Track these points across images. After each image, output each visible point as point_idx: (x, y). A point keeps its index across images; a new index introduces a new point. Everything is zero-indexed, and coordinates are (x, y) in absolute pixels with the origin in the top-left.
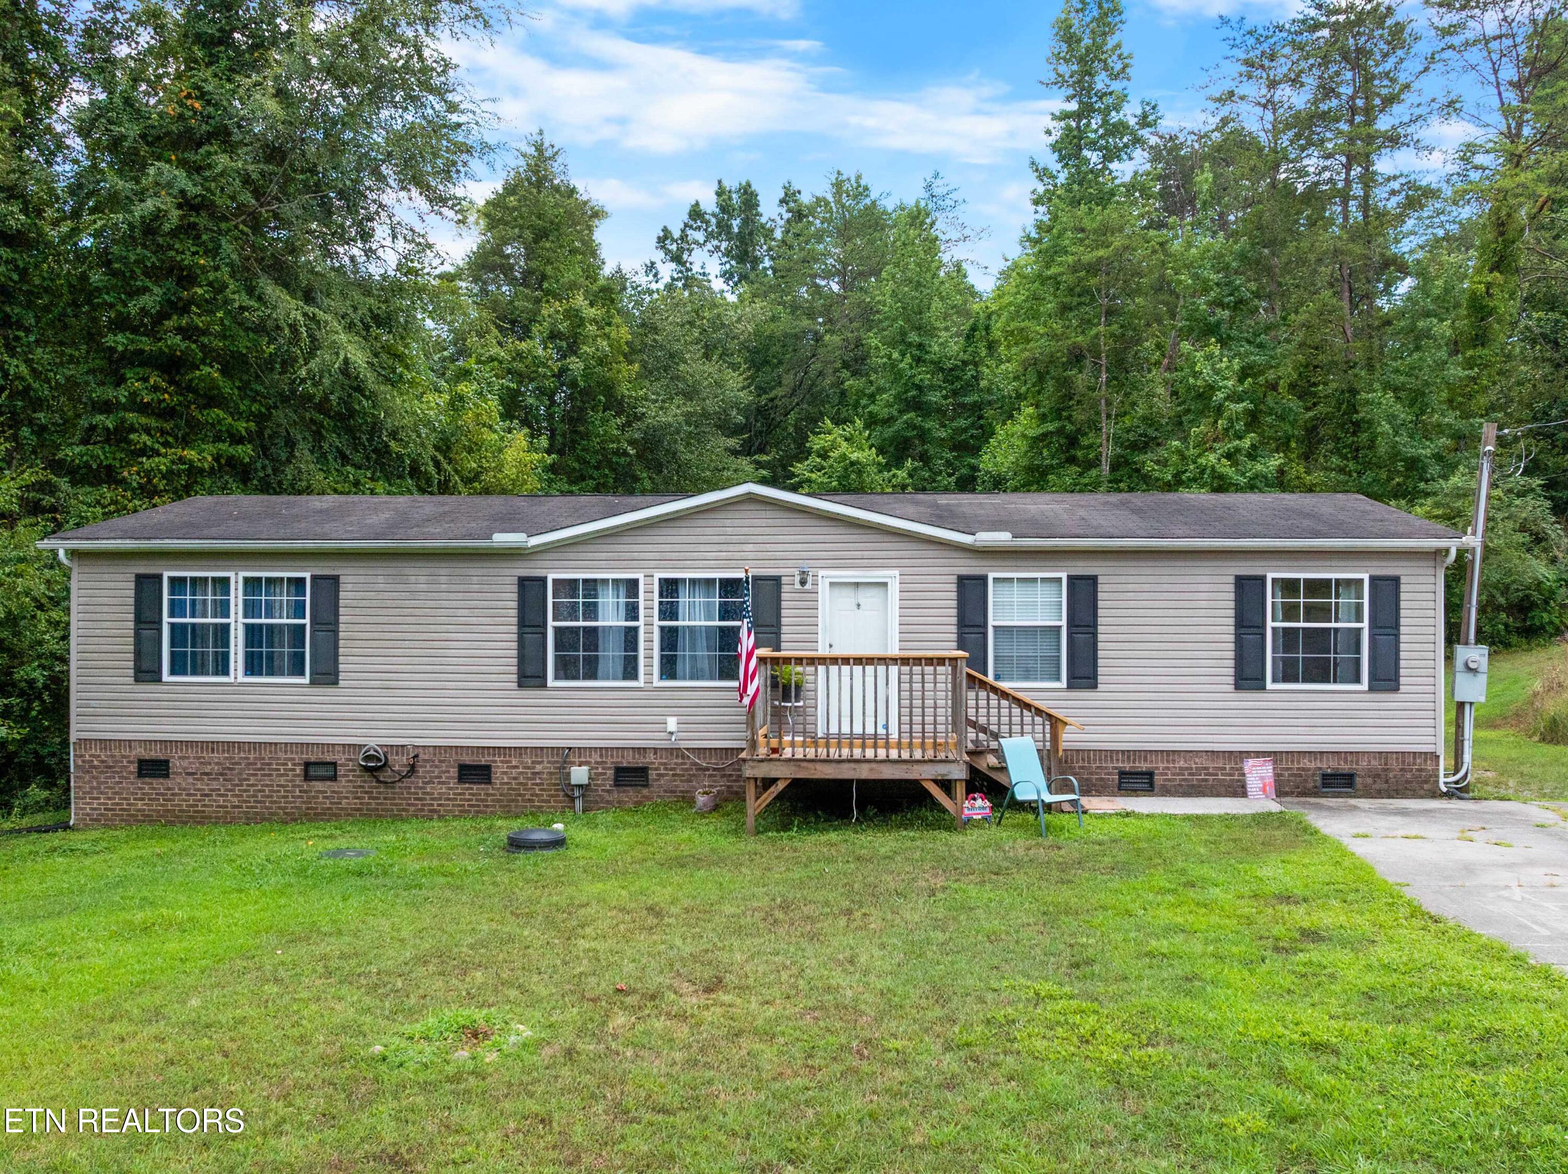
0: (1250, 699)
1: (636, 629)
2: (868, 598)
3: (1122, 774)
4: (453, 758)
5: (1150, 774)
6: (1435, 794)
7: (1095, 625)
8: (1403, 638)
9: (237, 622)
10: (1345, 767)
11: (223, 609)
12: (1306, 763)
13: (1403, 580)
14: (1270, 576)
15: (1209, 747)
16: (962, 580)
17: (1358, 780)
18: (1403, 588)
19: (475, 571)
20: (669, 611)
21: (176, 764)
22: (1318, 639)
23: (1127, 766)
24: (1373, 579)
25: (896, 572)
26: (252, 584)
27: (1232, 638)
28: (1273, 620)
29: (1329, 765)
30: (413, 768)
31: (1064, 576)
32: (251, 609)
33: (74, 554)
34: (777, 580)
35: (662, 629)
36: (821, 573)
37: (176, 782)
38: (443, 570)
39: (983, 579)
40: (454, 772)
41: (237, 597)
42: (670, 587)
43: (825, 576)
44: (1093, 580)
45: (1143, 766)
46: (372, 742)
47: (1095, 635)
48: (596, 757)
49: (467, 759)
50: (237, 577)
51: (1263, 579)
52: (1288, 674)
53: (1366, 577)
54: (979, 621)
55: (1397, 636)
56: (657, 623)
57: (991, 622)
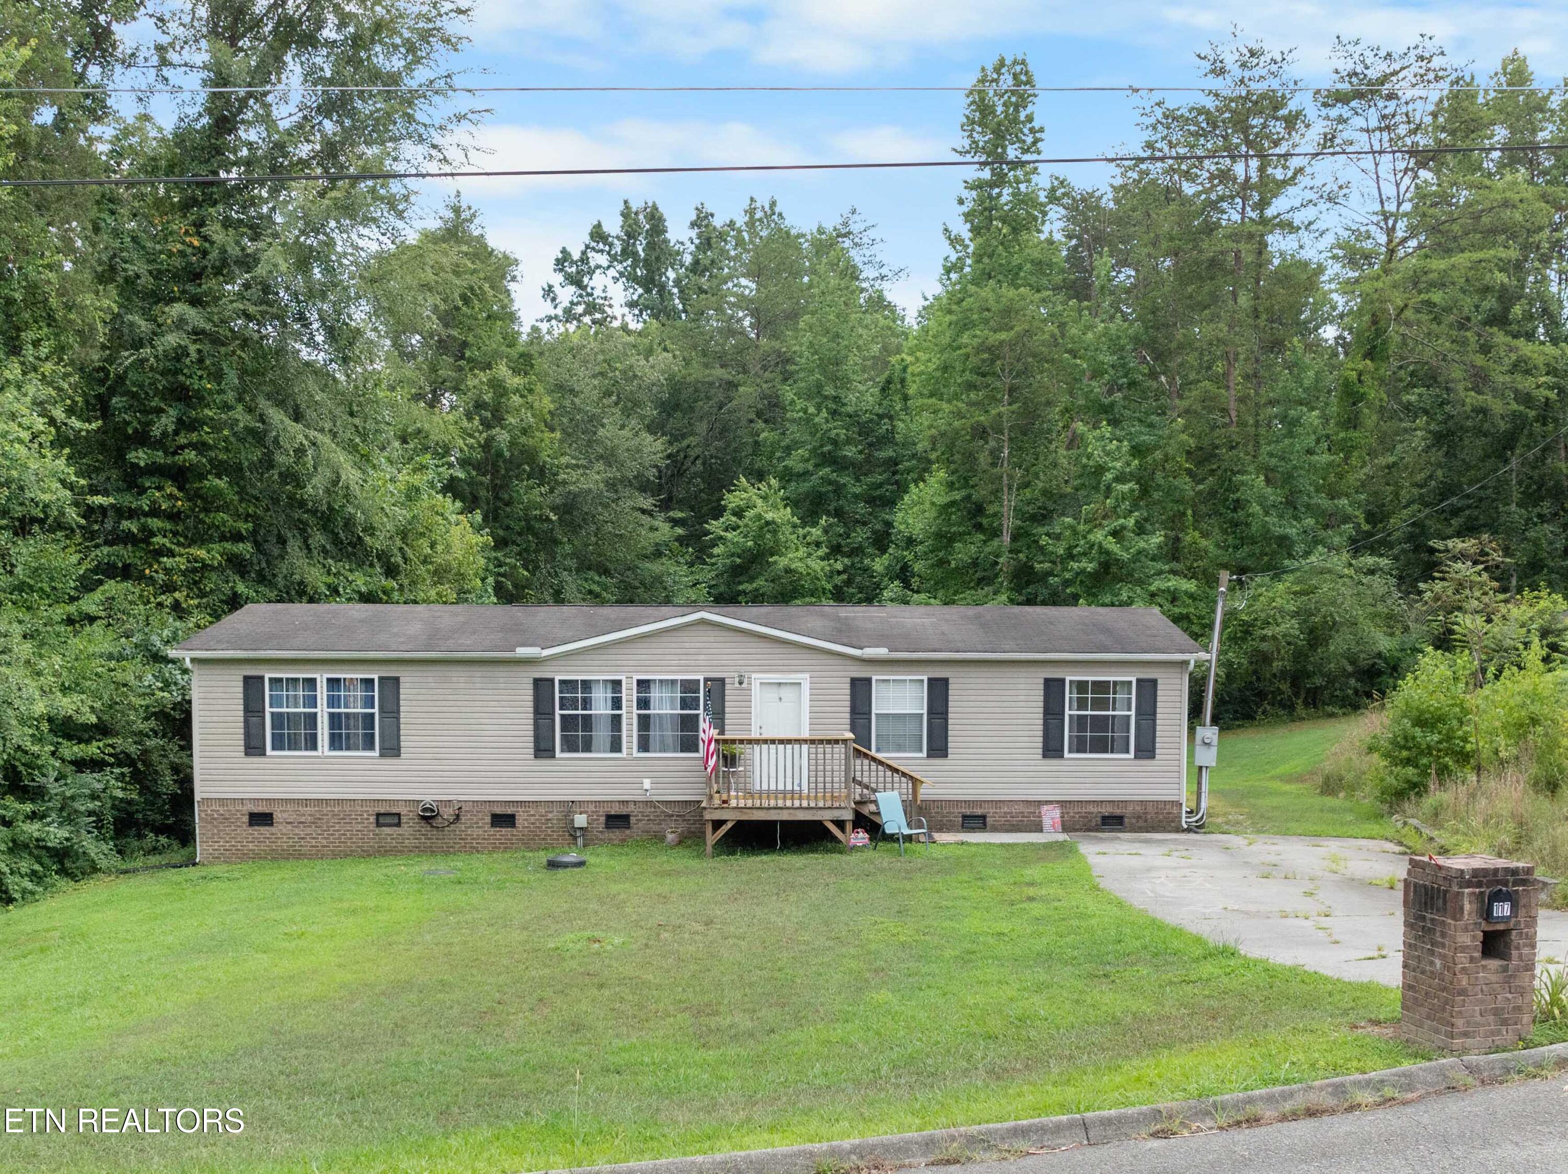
0: (1053, 764)
1: (620, 716)
2: (786, 693)
3: (965, 817)
4: (487, 809)
5: (984, 817)
6: (1179, 830)
7: (947, 713)
8: (1158, 722)
9: (323, 711)
10: (1118, 812)
11: (312, 701)
12: (1091, 808)
13: (1159, 682)
14: (1068, 679)
15: (1024, 798)
16: (854, 681)
17: (1126, 820)
18: (1159, 687)
19: (501, 673)
20: (644, 703)
21: (278, 816)
22: (1101, 723)
23: (968, 812)
24: (1138, 681)
25: (807, 676)
26: (333, 683)
27: (1041, 722)
28: (1070, 709)
29: (1107, 810)
30: (458, 817)
31: (925, 678)
32: (333, 701)
33: (193, 660)
34: (722, 681)
35: (639, 715)
36: (754, 676)
37: (278, 829)
38: (478, 673)
39: (869, 680)
40: (488, 819)
41: (322, 692)
42: (643, 685)
43: (757, 678)
44: (945, 681)
45: (979, 812)
46: (428, 798)
47: (946, 720)
48: (592, 808)
49: (498, 810)
50: (321, 678)
51: (1063, 680)
52: (1080, 746)
53: (1134, 680)
54: (865, 709)
55: (1154, 720)
56: (635, 711)
57: (874, 711)
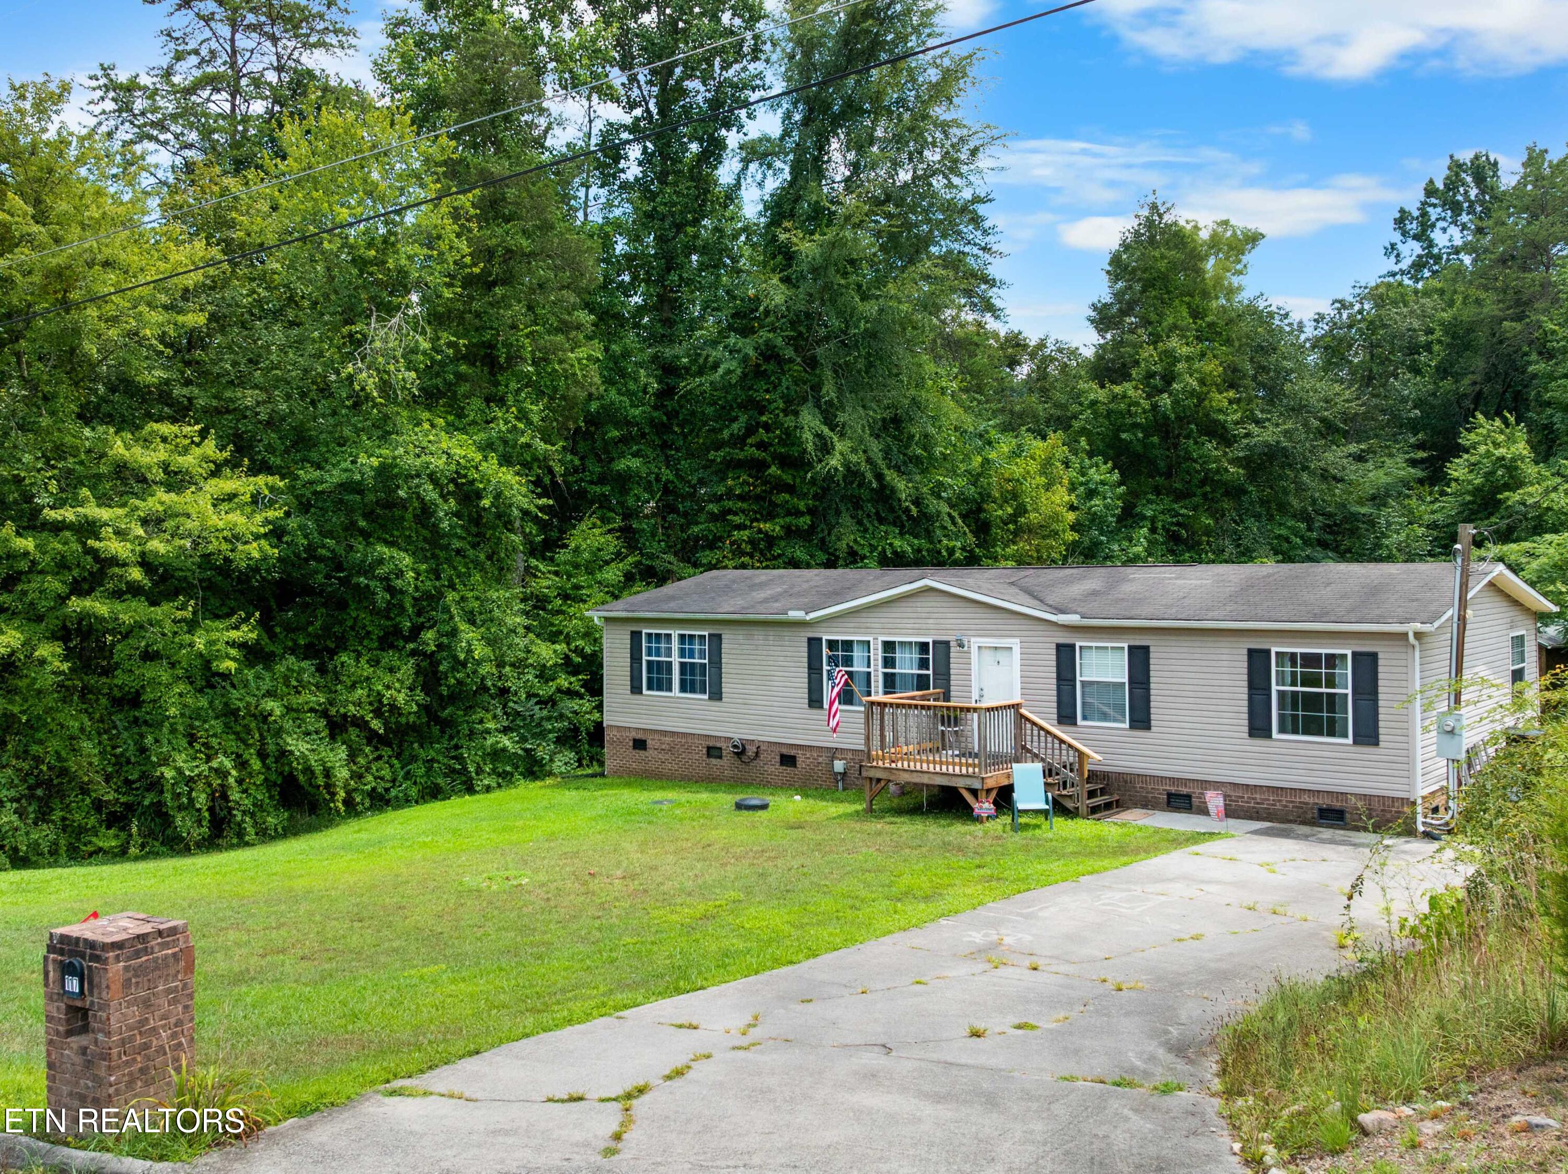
0: (1260, 744)
1: (870, 673)
2: (1000, 656)
3: (1170, 795)
4: (777, 750)
5: (1188, 797)
6: (1409, 832)
7: (1148, 682)
8: (1381, 703)
9: (676, 660)
10: (1337, 805)
11: (669, 653)
12: (1306, 798)
13: (1380, 656)
14: (1274, 650)
15: (1231, 780)
16: (1059, 647)
17: (1348, 816)
18: (1380, 662)
19: (786, 632)
20: (889, 662)
21: (650, 743)
22: (1312, 701)
23: (1173, 789)
24: (1354, 654)
25: (1018, 640)
26: (682, 637)
27: (1246, 697)
28: (1281, 682)
29: (1324, 802)
30: (757, 754)
31: (1126, 645)
32: (682, 653)
33: (607, 619)
34: (947, 643)
35: (885, 675)
36: (973, 640)
37: (650, 753)
38: (771, 632)
39: (1073, 647)
40: (778, 758)
41: (675, 645)
42: (889, 646)
43: (975, 642)
44: (1146, 649)
45: (1184, 790)
46: (736, 737)
47: (1148, 689)
48: (850, 756)
49: (785, 751)
50: (675, 633)
51: (1268, 652)
52: (1290, 726)
53: (1349, 653)
54: (1069, 676)
55: (1376, 701)
56: (881, 670)
57: (1078, 678)
